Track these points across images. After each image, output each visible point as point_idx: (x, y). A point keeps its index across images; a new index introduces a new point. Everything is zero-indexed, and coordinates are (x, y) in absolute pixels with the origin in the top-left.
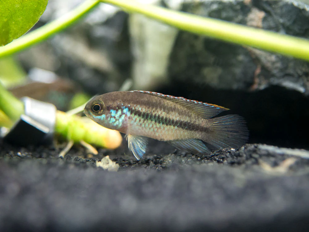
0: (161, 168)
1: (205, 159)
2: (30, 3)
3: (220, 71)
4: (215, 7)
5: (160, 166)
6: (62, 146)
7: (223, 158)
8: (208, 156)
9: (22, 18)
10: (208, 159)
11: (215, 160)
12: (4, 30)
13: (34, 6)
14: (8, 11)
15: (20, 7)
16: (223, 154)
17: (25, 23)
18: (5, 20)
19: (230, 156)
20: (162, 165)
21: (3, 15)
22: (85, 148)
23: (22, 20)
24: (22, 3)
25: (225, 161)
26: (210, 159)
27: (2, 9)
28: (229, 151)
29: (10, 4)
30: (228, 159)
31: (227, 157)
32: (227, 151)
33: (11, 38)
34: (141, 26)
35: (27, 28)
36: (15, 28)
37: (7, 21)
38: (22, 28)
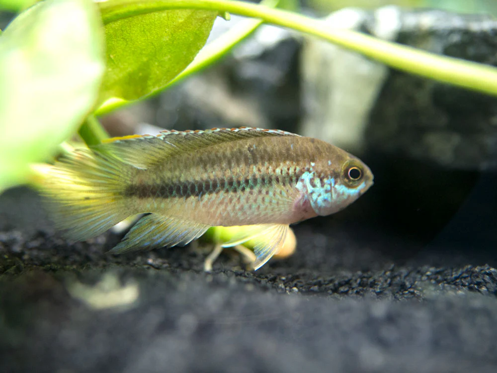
0: (375, 294)
1: (445, 282)
2: (185, 35)
3: (456, 139)
4: (456, 38)
5: (372, 291)
6: (207, 249)
7: (479, 284)
8: (449, 277)
9: (169, 57)
10: (448, 283)
11: (463, 285)
12: (141, 74)
13: (189, 39)
14: (152, 47)
15: (170, 40)
16: (477, 277)
17: (173, 65)
18: (145, 59)
19: (490, 281)
20: (375, 289)
21: (144, 52)
22: (240, 256)
23: (170, 60)
24: (172, 35)
25: (484, 289)
26: (453, 283)
27: (143, 44)
28: (487, 271)
29: (156, 36)
30: (488, 285)
31: (486, 282)
32: (483, 272)
33: (149, 86)
34: (325, 64)
35: (176, 71)
36: (158, 72)
37: (147, 61)
38: (168, 71)
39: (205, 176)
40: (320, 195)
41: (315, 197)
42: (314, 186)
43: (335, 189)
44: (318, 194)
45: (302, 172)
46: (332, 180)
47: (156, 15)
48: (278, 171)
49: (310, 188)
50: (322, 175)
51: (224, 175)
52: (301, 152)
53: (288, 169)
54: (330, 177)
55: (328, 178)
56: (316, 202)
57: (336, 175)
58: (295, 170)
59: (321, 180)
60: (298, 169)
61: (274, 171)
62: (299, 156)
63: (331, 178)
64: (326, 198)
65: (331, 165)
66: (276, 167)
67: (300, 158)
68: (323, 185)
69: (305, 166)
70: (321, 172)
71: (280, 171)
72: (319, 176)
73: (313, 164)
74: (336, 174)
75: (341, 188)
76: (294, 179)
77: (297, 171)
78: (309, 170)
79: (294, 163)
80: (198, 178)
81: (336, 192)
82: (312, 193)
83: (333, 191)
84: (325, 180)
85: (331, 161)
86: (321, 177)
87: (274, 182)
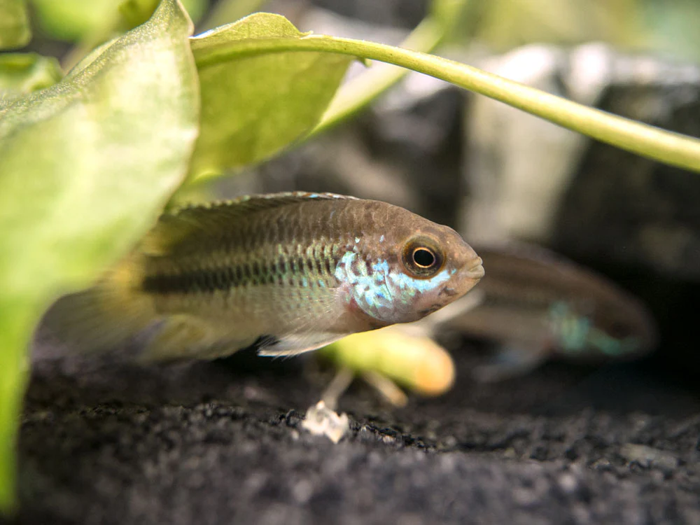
18: (253, 116)
37: (256, 119)
39: (227, 261)
40: (368, 288)
41: (360, 290)
42: (357, 273)
43: (390, 279)
44: (365, 287)
45: (342, 253)
46: (384, 266)
47: (272, 58)
48: (309, 251)
49: (352, 278)
50: (369, 257)
51: (248, 258)
52: (341, 222)
53: (323, 249)
54: (379, 260)
55: (377, 262)
56: (363, 298)
57: (391, 258)
58: (332, 249)
59: (368, 264)
60: (336, 247)
61: (304, 251)
62: (339, 229)
63: (383, 261)
64: (378, 292)
65: (384, 242)
66: (308, 246)
67: (341, 232)
68: (370, 272)
69: (347, 242)
70: (368, 252)
71: (312, 252)
72: (364, 258)
73: (357, 240)
74: (392, 255)
75: (401, 279)
76: (331, 262)
77: (334, 251)
78: (351, 249)
79: (331, 239)
80: (220, 264)
81: (392, 284)
82: (354, 284)
83: (387, 282)
84: (373, 265)
85: (385, 237)
86: (367, 259)
87: (306, 268)
